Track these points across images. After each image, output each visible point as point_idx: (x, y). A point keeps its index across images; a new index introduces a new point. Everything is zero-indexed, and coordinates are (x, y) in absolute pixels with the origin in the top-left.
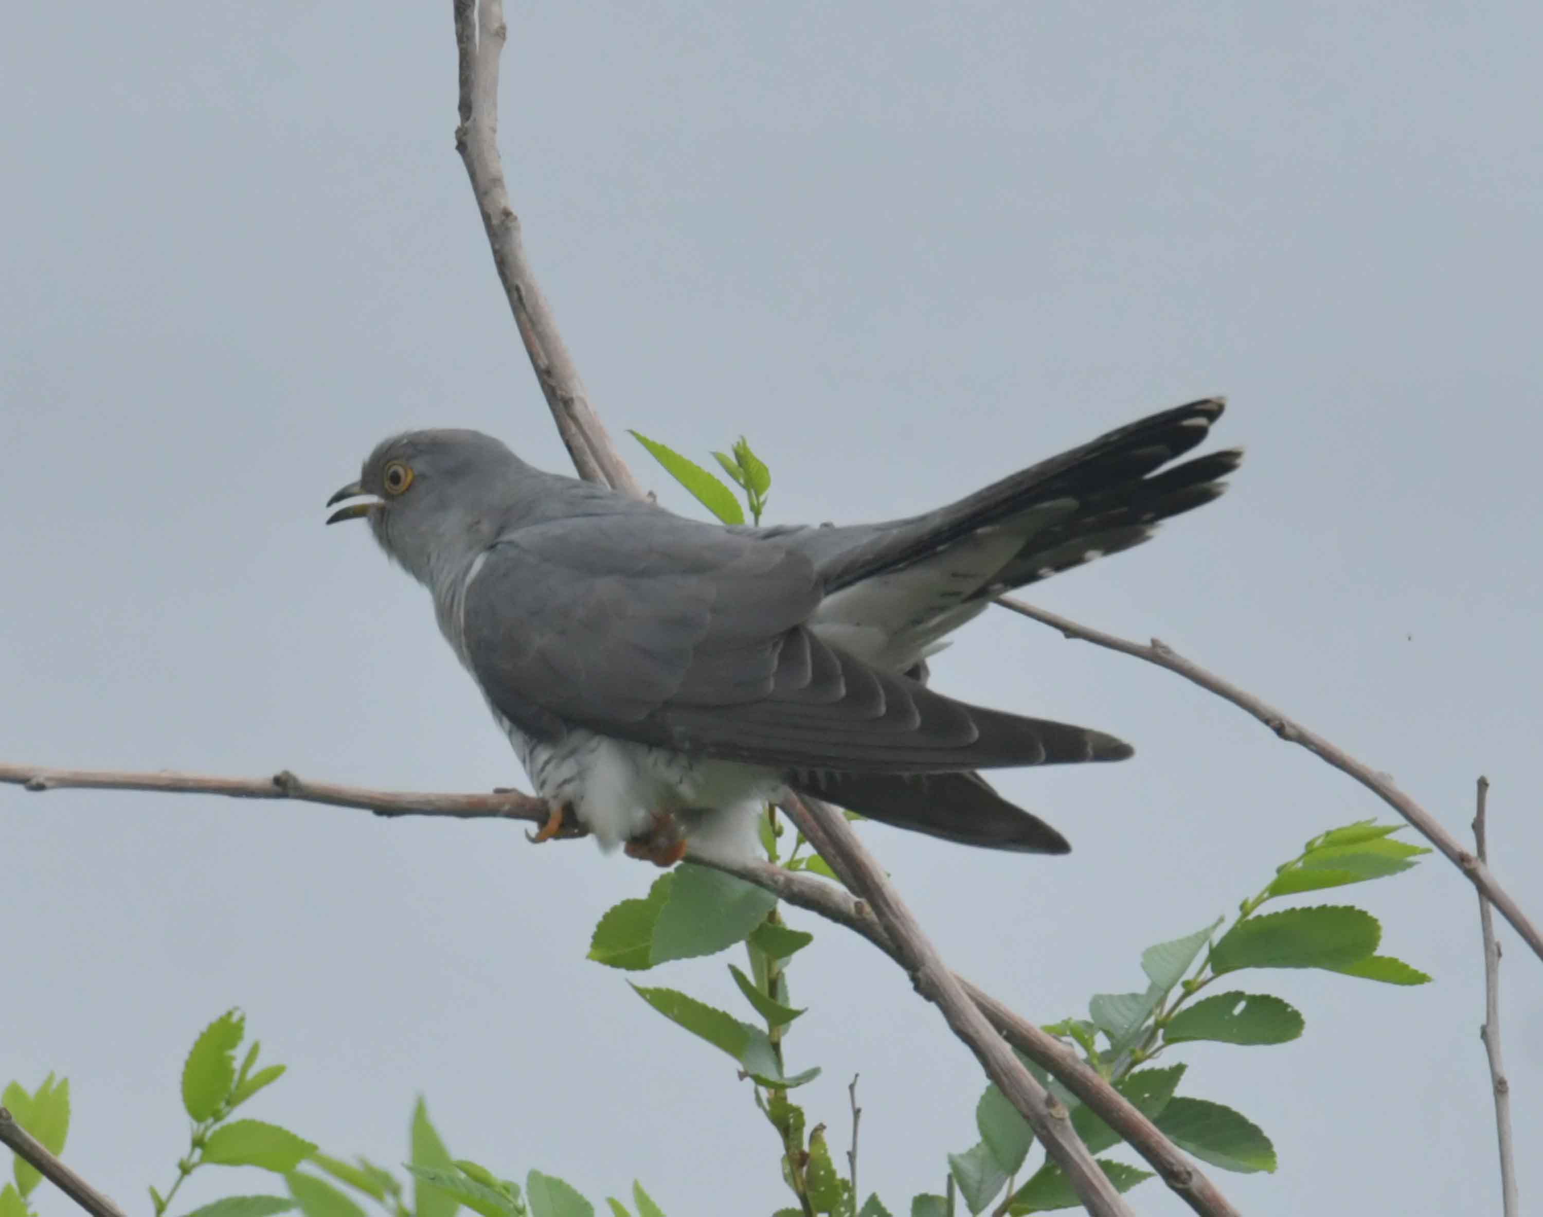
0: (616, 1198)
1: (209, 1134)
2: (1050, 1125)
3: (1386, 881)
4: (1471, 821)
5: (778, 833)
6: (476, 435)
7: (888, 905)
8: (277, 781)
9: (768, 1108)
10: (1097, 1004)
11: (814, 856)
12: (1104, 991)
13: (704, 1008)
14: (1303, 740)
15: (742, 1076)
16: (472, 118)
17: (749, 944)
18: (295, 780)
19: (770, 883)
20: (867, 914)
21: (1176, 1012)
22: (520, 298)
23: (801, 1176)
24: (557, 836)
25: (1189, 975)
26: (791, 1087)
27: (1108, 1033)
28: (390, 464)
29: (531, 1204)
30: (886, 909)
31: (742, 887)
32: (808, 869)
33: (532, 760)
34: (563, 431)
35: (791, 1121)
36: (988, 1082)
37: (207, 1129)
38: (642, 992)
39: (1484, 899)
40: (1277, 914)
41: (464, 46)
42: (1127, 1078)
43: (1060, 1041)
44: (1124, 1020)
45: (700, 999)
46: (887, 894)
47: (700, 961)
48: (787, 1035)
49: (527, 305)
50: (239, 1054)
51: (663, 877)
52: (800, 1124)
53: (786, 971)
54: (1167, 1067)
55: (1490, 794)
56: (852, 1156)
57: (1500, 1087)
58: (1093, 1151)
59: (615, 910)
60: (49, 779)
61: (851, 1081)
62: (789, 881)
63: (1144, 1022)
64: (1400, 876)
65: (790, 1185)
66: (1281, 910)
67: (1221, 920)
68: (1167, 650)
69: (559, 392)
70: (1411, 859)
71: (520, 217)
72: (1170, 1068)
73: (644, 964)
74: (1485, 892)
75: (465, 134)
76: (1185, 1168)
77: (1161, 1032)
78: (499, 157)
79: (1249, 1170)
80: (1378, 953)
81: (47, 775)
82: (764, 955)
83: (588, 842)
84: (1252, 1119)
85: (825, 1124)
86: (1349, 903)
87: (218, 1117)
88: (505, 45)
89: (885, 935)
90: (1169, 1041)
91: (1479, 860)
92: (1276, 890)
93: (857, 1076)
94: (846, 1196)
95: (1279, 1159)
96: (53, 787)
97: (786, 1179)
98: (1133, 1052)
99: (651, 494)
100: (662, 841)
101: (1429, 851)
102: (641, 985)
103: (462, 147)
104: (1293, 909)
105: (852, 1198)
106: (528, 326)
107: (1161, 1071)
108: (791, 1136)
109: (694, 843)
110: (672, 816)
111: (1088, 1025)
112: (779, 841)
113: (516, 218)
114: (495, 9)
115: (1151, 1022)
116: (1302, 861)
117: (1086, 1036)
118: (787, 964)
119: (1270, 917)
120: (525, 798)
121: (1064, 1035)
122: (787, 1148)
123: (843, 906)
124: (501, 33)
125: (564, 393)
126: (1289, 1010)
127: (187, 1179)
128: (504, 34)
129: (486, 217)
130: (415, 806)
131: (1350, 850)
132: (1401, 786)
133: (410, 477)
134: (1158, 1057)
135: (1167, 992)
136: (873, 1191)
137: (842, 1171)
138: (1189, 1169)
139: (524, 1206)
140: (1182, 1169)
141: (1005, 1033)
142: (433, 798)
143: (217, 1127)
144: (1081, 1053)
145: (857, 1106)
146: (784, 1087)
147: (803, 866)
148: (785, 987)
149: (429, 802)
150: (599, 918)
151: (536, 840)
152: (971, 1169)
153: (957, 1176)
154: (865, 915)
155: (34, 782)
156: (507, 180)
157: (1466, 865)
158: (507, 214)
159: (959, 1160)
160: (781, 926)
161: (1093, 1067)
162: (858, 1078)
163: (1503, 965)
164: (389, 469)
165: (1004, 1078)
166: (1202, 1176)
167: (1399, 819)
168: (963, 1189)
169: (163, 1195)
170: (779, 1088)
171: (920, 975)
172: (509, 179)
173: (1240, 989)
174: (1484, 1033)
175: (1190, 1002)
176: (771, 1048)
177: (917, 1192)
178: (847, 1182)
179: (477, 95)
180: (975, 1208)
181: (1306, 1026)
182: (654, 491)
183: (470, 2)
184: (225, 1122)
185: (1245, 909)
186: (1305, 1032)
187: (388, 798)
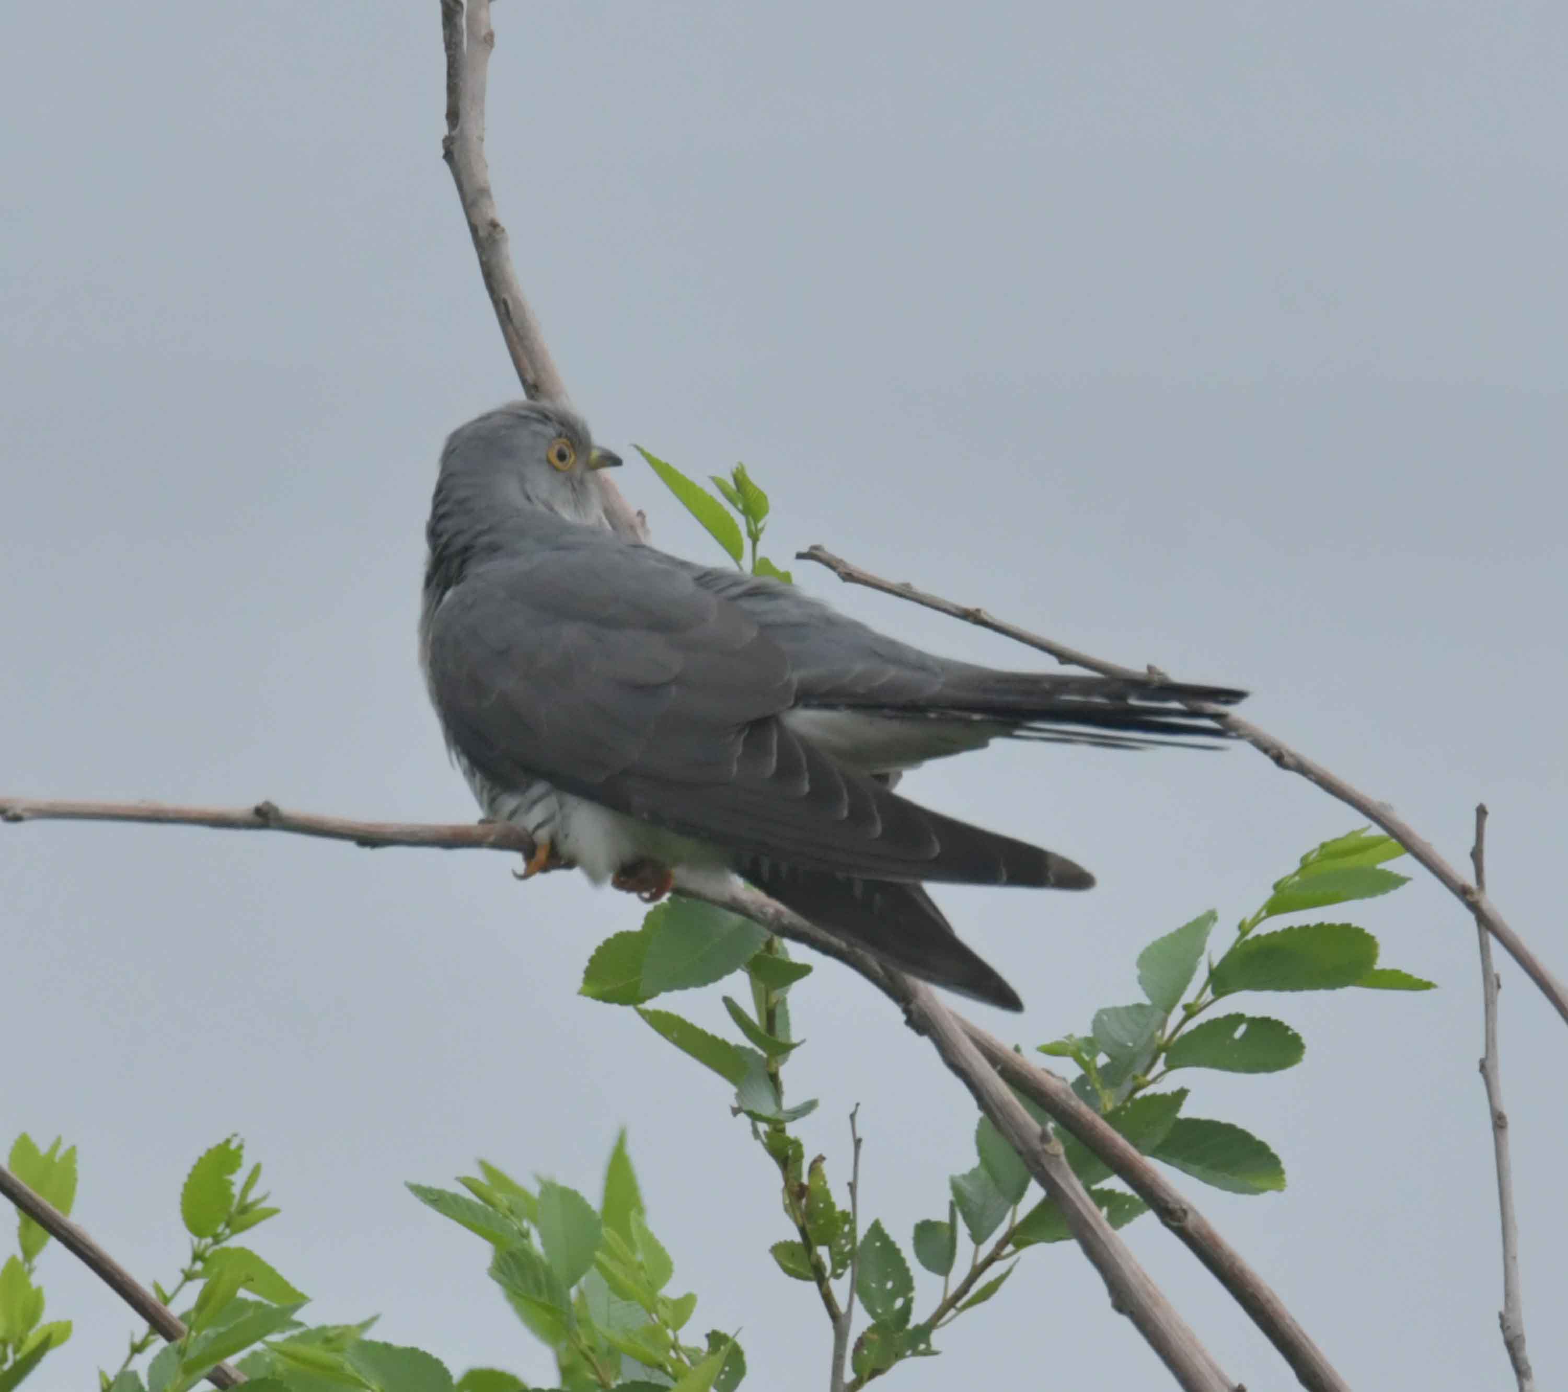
1: (209, 1252)
2: (1044, 1161)
4: (1470, 849)
8: (259, 811)
9: (765, 1140)
10: (1098, 1022)
13: (703, 1034)
14: (1302, 769)
15: (735, 1111)
16: (459, 127)
18: (275, 810)
19: (760, 915)
21: (1178, 1035)
22: (508, 312)
23: (800, 1208)
24: (545, 869)
26: (787, 1121)
31: (736, 919)
35: (790, 1152)
37: (206, 1247)
39: (1483, 929)
40: (1275, 933)
41: (452, 52)
42: (1125, 1107)
44: (1127, 1037)
45: (700, 1025)
48: (786, 1065)
49: (514, 320)
50: (238, 1179)
51: (655, 908)
52: (799, 1156)
54: (1169, 1092)
55: (1489, 823)
56: (852, 1187)
57: (1499, 1122)
58: (1089, 1183)
59: (608, 942)
60: (26, 810)
61: (852, 1110)
62: (779, 914)
65: (790, 1217)
66: (1279, 929)
71: (507, 231)
72: (1173, 1093)
74: (1485, 922)
75: (452, 144)
76: (1181, 1204)
77: (1163, 1055)
78: (487, 166)
80: (1377, 967)
81: (24, 805)
82: (762, 985)
83: (576, 875)
84: (1259, 1136)
85: (824, 1155)
86: (1346, 921)
87: (218, 1238)
88: (494, 50)
90: (1170, 1066)
91: (1479, 891)
92: (1274, 907)
93: (858, 1105)
94: (846, 1228)
96: (31, 818)
97: (786, 1210)
98: (1133, 1079)
99: (640, 514)
100: (648, 873)
103: (449, 156)
104: (1291, 928)
105: (853, 1230)
106: (515, 339)
107: (1164, 1096)
108: (789, 1168)
109: (681, 876)
111: (1090, 1042)
113: (503, 230)
114: (483, 14)
115: (1152, 1045)
116: (1298, 876)
117: (1086, 1057)
118: (786, 994)
119: (1269, 936)
120: (511, 829)
122: (786, 1180)
124: (489, 39)
126: (1290, 1033)
128: (492, 40)
129: (474, 230)
130: (397, 836)
134: (1160, 1081)
135: (1168, 1014)
136: (875, 1218)
137: (842, 1201)
138: (1185, 1207)
140: (1177, 1206)
141: (999, 1067)
142: (417, 829)
143: (217, 1247)
145: (858, 1135)
146: (783, 1120)
148: (786, 1012)
149: (413, 834)
150: (592, 951)
151: (522, 876)
152: (973, 1193)
153: (960, 1201)
155: (10, 814)
156: (494, 191)
157: (1468, 897)
158: (494, 225)
159: (962, 1183)
160: (779, 955)
162: (859, 1107)
163: (1502, 997)
165: (997, 1112)
166: (1196, 1213)
168: (965, 1217)
170: (777, 1127)
171: (912, 1007)
172: (496, 191)
173: (1241, 1011)
174: (1483, 1067)
175: (1191, 1025)
176: (768, 1079)
177: (918, 1219)
178: (849, 1214)
179: (465, 105)
180: (978, 1238)
181: (1307, 1051)
182: (645, 511)
183: (458, 9)
184: (225, 1244)
185: (1243, 929)
186: (1307, 1056)
187: (371, 829)
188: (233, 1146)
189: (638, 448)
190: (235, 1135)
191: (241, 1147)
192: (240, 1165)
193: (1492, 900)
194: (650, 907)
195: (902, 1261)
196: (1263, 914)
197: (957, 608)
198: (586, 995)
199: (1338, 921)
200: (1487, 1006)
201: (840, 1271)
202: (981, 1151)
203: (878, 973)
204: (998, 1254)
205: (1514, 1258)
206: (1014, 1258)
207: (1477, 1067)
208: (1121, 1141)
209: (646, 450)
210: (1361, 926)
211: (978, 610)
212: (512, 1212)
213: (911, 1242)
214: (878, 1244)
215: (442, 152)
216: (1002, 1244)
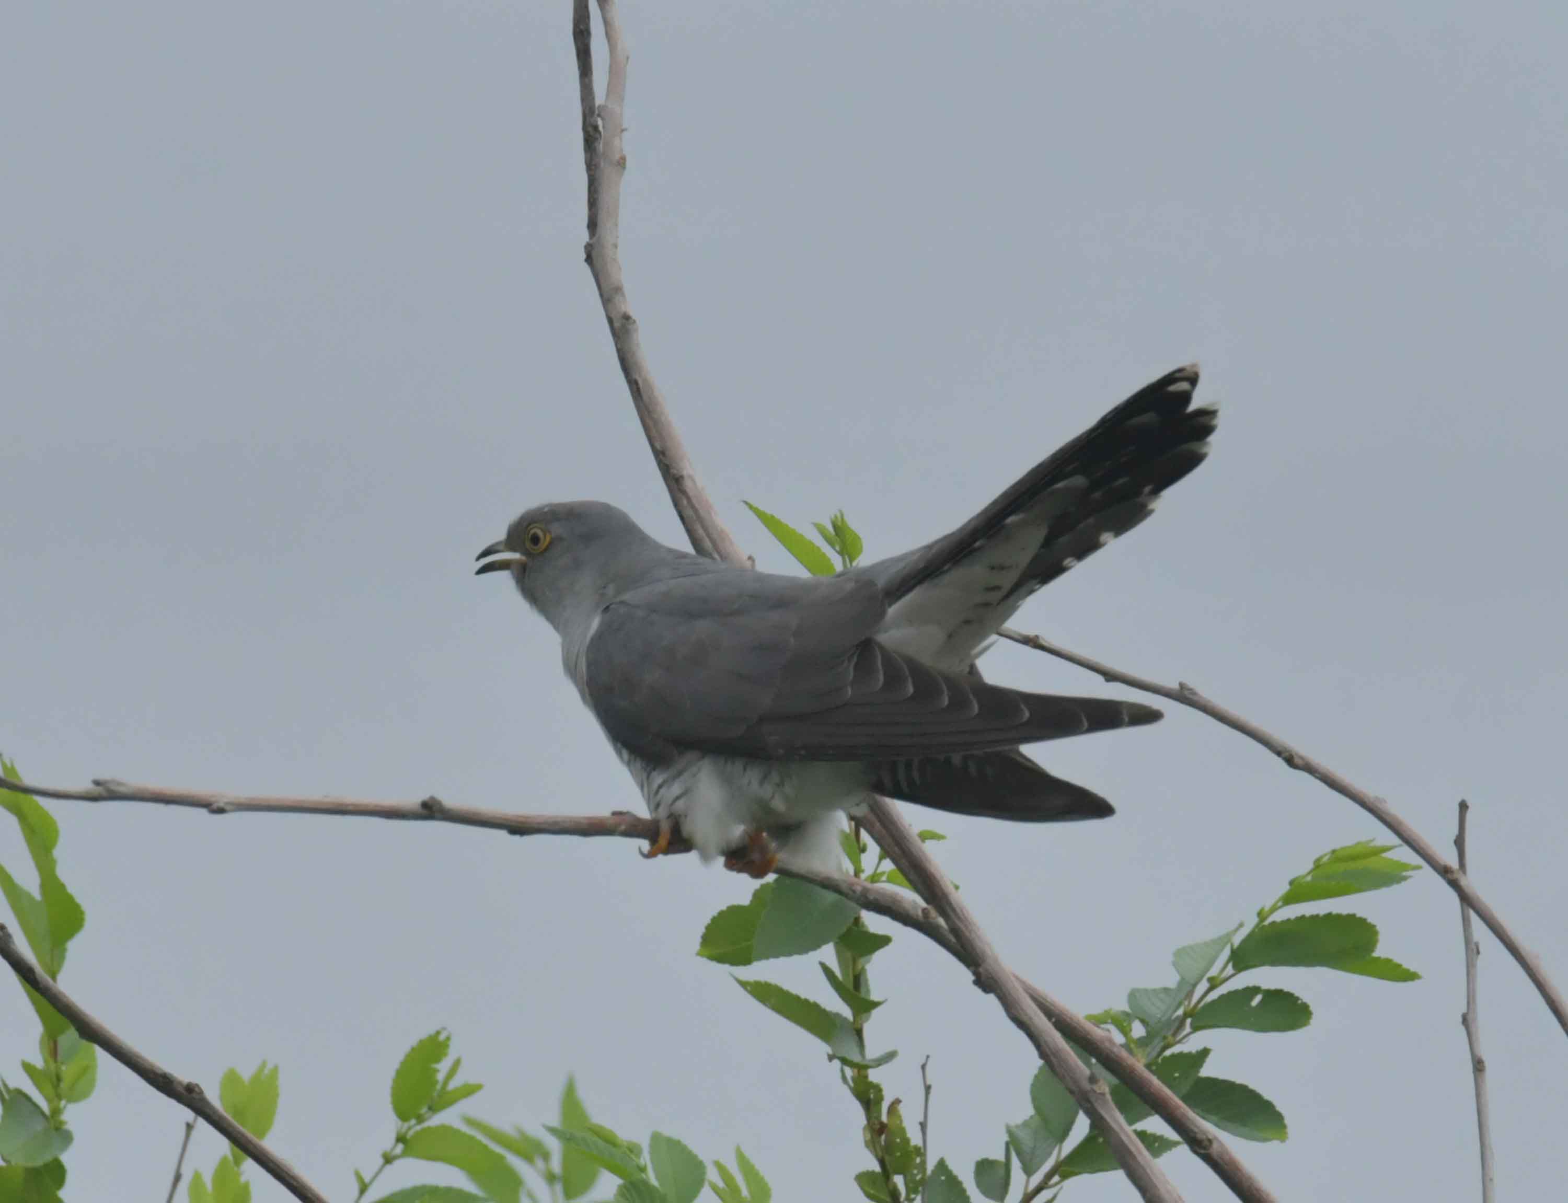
0: (722, 1161)
1: (411, 1133)
2: (1093, 1100)
3: (1383, 892)
4: (1454, 838)
5: (863, 850)
6: (607, 508)
7: (954, 910)
8: (425, 805)
9: (852, 1084)
10: (1133, 996)
11: (894, 870)
12: (1141, 986)
13: (797, 998)
14: (1309, 769)
15: (831, 1058)
16: (597, 236)
17: (837, 946)
18: (439, 803)
19: (851, 893)
20: (934, 918)
21: (1202, 1004)
22: (638, 390)
23: (879, 1142)
25: (1214, 972)
26: (872, 1067)
27: (1143, 1021)
28: (531, 526)
29: (652, 1163)
30: (951, 914)
31: (830, 897)
32: (889, 881)
33: (649, 785)
34: (676, 504)
35: (872, 1096)
36: (1040, 1062)
37: (409, 1128)
38: (743, 984)
39: (1465, 906)
40: (1288, 920)
41: (592, 173)
42: (1160, 1060)
43: (1098, 1027)
44: (1157, 1010)
45: (794, 991)
46: (953, 902)
47: (797, 960)
48: (869, 1022)
49: (644, 397)
50: (443, 1067)
51: (762, 886)
52: (880, 1099)
53: (868, 967)
54: (1194, 1051)
55: (1469, 815)
56: (923, 1126)
57: (1478, 1066)
58: (1131, 1123)
59: (721, 914)
60: (227, 803)
61: (923, 1061)
62: (865, 891)
63: (1175, 1011)
64: (1395, 887)
65: (871, 1151)
66: (1293, 917)
67: (1241, 925)
68: (1194, 693)
69: (672, 471)
70: (1404, 874)
71: (638, 322)
72: (1197, 1052)
73: (747, 961)
74: (1466, 899)
75: (592, 249)
76: (1207, 1137)
77: (1189, 1021)
78: (620, 268)
79: (1265, 1140)
80: (1375, 954)
81: (226, 800)
82: (849, 955)
83: (692, 857)
84: (1267, 1095)
85: (901, 1098)
86: (1351, 912)
87: (420, 1119)
88: (626, 172)
89: (953, 940)
90: (1196, 1028)
91: (1461, 873)
92: (1289, 899)
93: (928, 1057)
94: (918, 1160)
95: (1290, 1130)
96: (233, 811)
97: (867, 1146)
98: (1165, 1038)
99: (750, 558)
100: (756, 856)
101: (1418, 868)
102: (743, 978)
103: (589, 259)
104: (1303, 917)
105: (923, 1163)
107: (1189, 1055)
108: (872, 1109)
109: (783, 857)
110: (764, 834)
111: (1127, 1014)
112: (864, 857)
113: (634, 322)
114: (616, 142)
115: (1180, 1012)
116: (1311, 874)
117: (1125, 1024)
118: (868, 962)
119: (1283, 922)
120: (639, 820)
121: (1106, 1023)
122: (868, 1119)
123: (912, 912)
124: (621, 163)
125: (675, 472)
126: (1300, 1002)
127: (388, 1167)
128: (624, 164)
129: (610, 321)
130: (543, 826)
131: (1352, 866)
132: (1395, 808)
133: (548, 539)
134: (1186, 1042)
135: (1194, 985)
136: (941, 1156)
137: (915, 1139)
138: (1210, 1137)
139: (646, 1166)
140: (1204, 1137)
141: (1053, 1020)
142: (559, 819)
143: (418, 1128)
144: (1119, 1038)
145: (928, 1083)
146: (867, 1067)
147: (884, 878)
148: (866, 980)
149: (556, 823)
150: (707, 920)
151: (650, 855)
152: (1026, 1138)
153: (1013, 1143)
154: (931, 920)
155: (215, 806)
157: (1449, 876)
158: (627, 317)
159: (1015, 1130)
160: (864, 929)
161: (1130, 1051)
162: (929, 1059)
163: (1481, 962)
164: (531, 529)
165: (1052, 1058)
166: (1219, 1142)
167: (1395, 840)
168: (1019, 1154)
169: (367, 1180)
170: (861, 1069)
171: (981, 970)
172: (628, 288)
173: (1257, 984)
174: (1465, 1020)
175: (1214, 995)
176: (854, 1032)
177: (979, 1157)
178: (920, 1148)
179: (602, 217)
180: (1029, 1171)
181: (1314, 1016)
182: (754, 556)
183: (598, 135)
184: (426, 1125)
185: (1261, 915)
186: (1313, 1021)
187: (520, 819)
188: (442, 1037)
189: (746, 503)
190: (444, 1029)
191: (448, 1038)
192: (446, 1055)
193: (1472, 881)
194: (757, 883)
195: (964, 1191)
196: (1280, 904)
197: (1020, 635)
198: (702, 956)
199: (1345, 912)
200: (1468, 967)
201: (913, 1196)
202: (1034, 1099)
203: (950, 941)
204: (1046, 1183)
205: (1491, 1180)
206: (1059, 1187)
207: (1460, 1020)
208: (1155, 1081)
209: (755, 505)
210: (1364, 916)
211: (1037, 637)
212: (631, 1151)
213: (972, 1175)
214: (943, 1178)
215: (584, 256)
216: (1049, 1176)
